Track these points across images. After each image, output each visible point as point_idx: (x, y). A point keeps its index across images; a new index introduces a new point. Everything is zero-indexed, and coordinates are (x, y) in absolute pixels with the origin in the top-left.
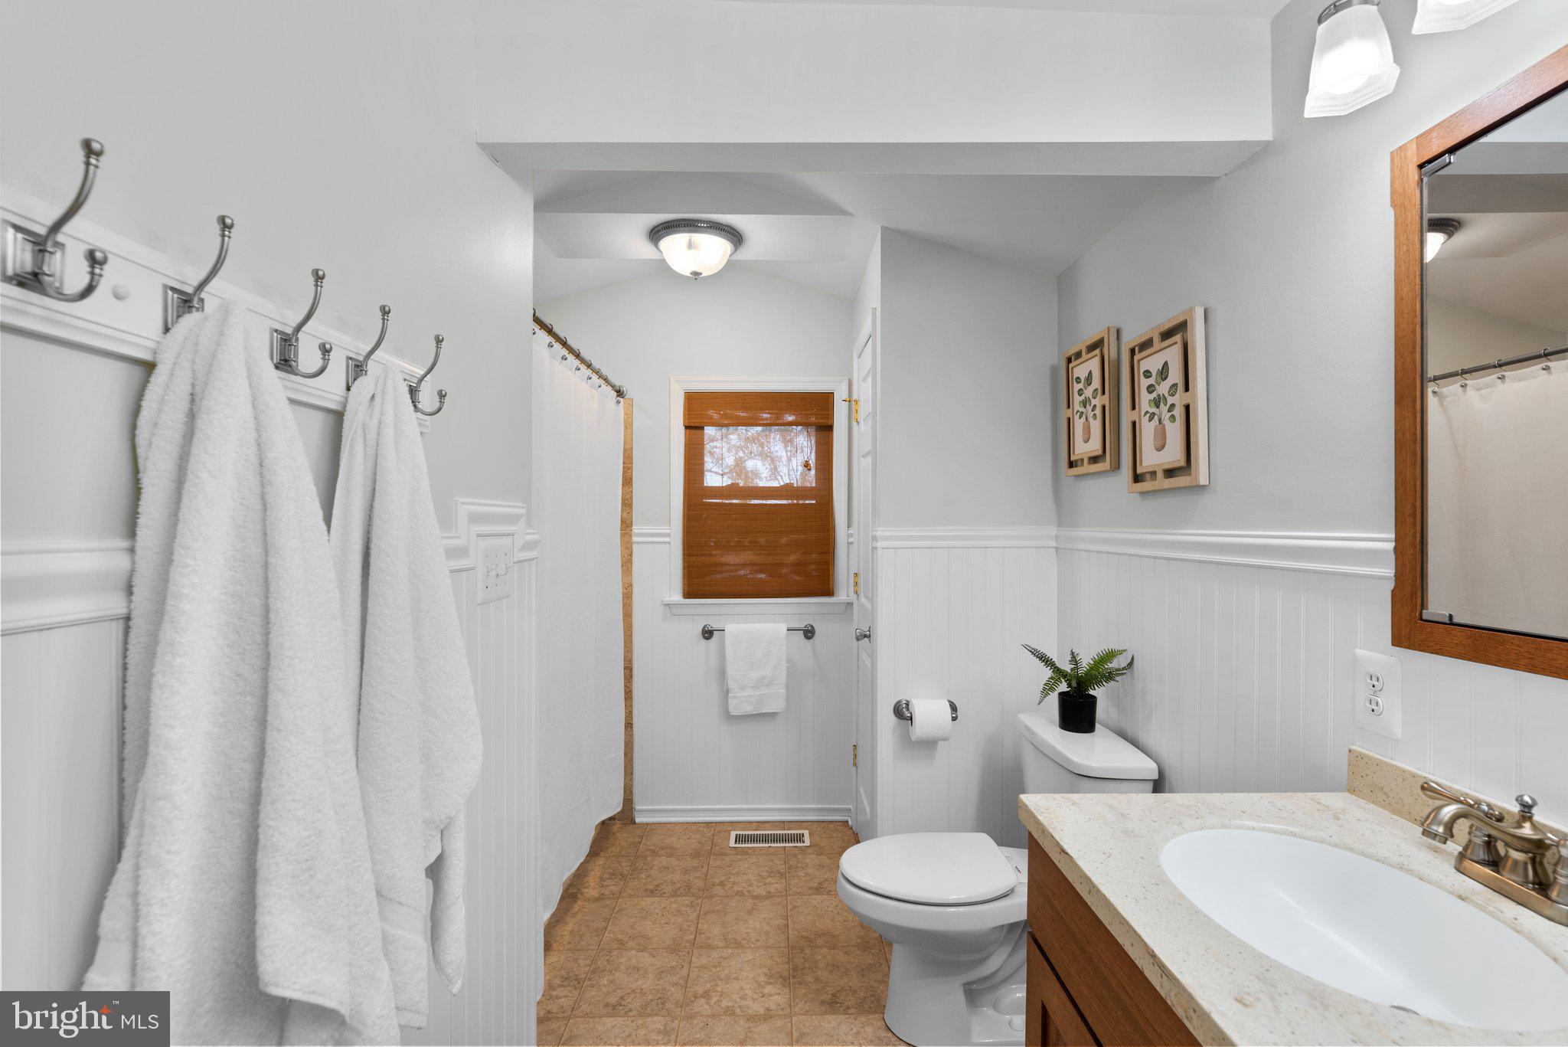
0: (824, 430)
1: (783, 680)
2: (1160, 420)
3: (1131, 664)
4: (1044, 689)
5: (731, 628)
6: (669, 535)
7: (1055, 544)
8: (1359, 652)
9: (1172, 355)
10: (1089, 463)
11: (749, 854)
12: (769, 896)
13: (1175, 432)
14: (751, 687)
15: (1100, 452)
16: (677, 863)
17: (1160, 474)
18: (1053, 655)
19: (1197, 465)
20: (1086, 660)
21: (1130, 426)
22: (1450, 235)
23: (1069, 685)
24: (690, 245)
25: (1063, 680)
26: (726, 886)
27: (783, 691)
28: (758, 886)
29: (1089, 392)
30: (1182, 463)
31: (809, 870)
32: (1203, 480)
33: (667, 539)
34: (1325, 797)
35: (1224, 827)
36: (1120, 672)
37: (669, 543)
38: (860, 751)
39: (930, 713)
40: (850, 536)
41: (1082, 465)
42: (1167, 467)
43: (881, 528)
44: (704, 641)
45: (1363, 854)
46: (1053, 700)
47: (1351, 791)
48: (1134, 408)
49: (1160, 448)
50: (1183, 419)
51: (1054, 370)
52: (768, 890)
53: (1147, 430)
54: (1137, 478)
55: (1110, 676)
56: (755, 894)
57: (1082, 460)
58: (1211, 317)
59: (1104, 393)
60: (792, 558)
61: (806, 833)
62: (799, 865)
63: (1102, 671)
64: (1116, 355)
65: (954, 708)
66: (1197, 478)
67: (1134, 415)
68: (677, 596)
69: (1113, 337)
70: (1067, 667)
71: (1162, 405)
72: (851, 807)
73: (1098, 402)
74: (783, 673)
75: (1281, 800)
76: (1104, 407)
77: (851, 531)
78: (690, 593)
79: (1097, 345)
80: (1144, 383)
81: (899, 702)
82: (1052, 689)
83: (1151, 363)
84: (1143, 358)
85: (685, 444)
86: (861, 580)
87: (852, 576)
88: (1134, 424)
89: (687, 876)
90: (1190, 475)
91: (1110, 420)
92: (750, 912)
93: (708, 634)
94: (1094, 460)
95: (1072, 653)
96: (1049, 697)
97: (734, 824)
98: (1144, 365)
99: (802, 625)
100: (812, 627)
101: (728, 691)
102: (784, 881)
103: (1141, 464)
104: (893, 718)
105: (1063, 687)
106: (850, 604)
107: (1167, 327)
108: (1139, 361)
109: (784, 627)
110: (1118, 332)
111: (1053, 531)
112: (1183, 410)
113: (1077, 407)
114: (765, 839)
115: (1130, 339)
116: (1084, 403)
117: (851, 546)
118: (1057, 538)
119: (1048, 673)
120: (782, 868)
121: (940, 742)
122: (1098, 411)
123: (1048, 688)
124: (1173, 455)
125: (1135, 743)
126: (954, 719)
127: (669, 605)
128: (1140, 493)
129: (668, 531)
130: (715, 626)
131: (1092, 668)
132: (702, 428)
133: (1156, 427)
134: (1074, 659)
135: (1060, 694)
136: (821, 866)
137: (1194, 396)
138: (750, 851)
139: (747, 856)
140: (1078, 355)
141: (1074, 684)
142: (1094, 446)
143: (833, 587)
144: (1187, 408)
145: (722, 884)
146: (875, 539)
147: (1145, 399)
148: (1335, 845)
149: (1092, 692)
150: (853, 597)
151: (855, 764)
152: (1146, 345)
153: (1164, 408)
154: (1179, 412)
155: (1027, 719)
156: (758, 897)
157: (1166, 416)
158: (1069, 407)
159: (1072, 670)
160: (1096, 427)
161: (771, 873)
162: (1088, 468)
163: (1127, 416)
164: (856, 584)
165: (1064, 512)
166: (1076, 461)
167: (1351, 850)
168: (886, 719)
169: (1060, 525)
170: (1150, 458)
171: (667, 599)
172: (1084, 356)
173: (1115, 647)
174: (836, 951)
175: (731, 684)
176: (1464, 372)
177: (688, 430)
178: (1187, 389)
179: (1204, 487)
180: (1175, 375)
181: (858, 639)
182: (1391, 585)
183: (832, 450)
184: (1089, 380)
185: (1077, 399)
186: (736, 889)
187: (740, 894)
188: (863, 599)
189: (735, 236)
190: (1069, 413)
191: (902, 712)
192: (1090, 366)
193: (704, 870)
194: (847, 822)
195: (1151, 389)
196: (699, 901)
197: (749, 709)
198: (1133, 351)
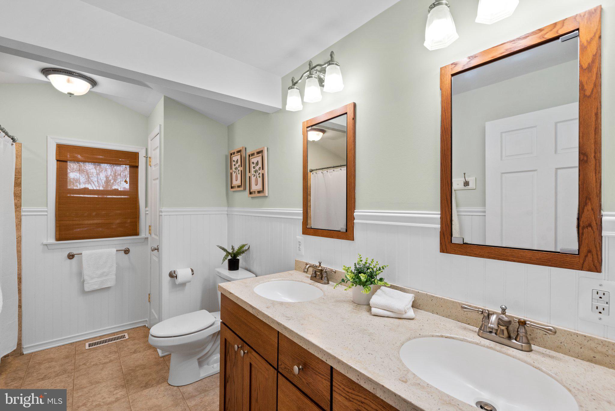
0: (134, 167)
1: (114, 272)
2: (256, 177)
3: (249, 248)
4: (224, 259)
5: (86, 253)
6: (47, 211)
7: (226, 213)
8: (297, 237)
9: (259, 159)
10: (237, 188)
11: (98, 349)
12: (111, 361)
13: (260, 180)
14: (97, 277)
15: (240, 185)
16: (56, 363)
17: (256, 192)
18: (226, 248)
19: (265, 190)
20: (236, 248)
21: (249, 178)
22: (324, 133)
23: (231, 257)
24: (68, 81)
25: (229, 255)
26: (86, 364)
27: (114, 277)
28: (104, 360)
29: (237, 165)
30: (262, 190)
31: (129, 347)
32: (267, 195)
33: (46, 213)
34: (290, 272)
35: (269, 281)
36: (246, 250)
37: (47, 215)
38: (152, 296)
39: (183, 273)
40: (146, 211)
41: (235, 188)
42: (258, 190)
43: (164, 208)
44: (69, 261)
45: (295, 281)
46: (227, 262)
47: (296, 270)
48: (250, 172)
49: (256, 185)
50: (262, 178)
51: (226, 156)
52: (110, 359)
53: (253, 179)
54: (251, 193)
55: (243, 252)
56: (103, 362)
57: (235, 186)
58: (269, 151)
59: (241, 167)
60: (118, 221)
61: (126, 335)
62: (124, 346)
63: (241, 251)
64: (245, 155)
65: (192, 271)
66: (265, 194)
67: (250, 175)
68: (52, 240)
69: (244, 150)
70: (230, 251)
71: (257, 173)
72: (147, 319)
73: (240, 169)
74: (114, 268)
75: (281, 274)
76: (241, 171)
77: (147, 209)
78: (60, 238)
79: (239, 151)
80: (252, 166)
81: (171, 272)
82: (226, 259)
83: (254, 160)
84: (252, 158)
85: (57, 168)
86: (152, 228)
87: (148, 227)
88: (250, 177)
89: (63, 367)
90: (263, 193)
91: (243, 175)
92: (102, 370)
93: (71, 256)
94: (239, 187)
95: (232, 246)
96: (225, 261)
97: (86, 340)
98: (253, 160)
99: (124, 248)
100: (128, 249)
101: (84, 281)
102: (118, 354)
103: (252, 189)
104: (169, 278)
105: (230, 257)
106: (147, 238)
107: (258, 151)
108: (251, 159)
109: (115, 250)
110: (246, 148)
111: (226, 209)
112: (262, 175)
113: (234, 169)
114: (105, 341)
115: (249, 152)
116: (236, 169)
117: (147, 215)
118: (227, 211)
119: (225, 253)
120: (116, 350)
121: (187, 283)
122: (240, 172)
123: (225, 258)
124: (259, 187)
125: (250, 271)
126: (193, 274)
127: (46, 245)
128: (251, 197)
129: (46, 209)
130: (75, 252)
131: (238, 250)
132: (66, 162)
133: (255, 179)
134: (233, 248)
135: (228, 260)
136: (135, 344)
137: (264, 171)
138: (98, 348)
139: (96, 350)
140: (234, 153)
141: (233, 256)
142: (238, 182)
143: (139, 232)
144: (263, 174)
145: (84, 364)
146: (161, 212)
147: (253, 170)
148: (290, 280)
149: (238, 258)
150: (148, 235)
151: (149, 301)
152: (253, 154)
153: (257, 174)
154: (261, 175)
155: (218, 270)
156: (105, 363)
157: (258, 176)
158: (231, 169)
159: (232, 252)
160: (239, 176)
161: (110, 353)
162: (237, 189)
163: (248, 175)
164: (150, 230)
165: (229, 203)
166: (233, 187)
167: (293, 280)
168: (166, 278)
169: (228, 207)
170: (254, 188)
171: (45, 242)
172: (236, 154)
173: (245, 243)
174: (146, 369)
175: (86, 277)
176: (328, 168)
177: (58, 162)
178: (263, 169)
179: (267, 196)
180: (260, 165)
181: (152, 251)
182: (302, 221)
183: (138, 176)
184: (237, 162)
185: (234, 167)
186: (92, 364)
187: (96, 364)
188: (153, 236)
189: (94, 83)
190: (231, 171)
191: (173, 275)
192: (237, 158)
193: (73, 361)
194: (145, 326)
195: (254, 168)
196: (73, 374)
197: (96, 287)
198: (249, 156)
